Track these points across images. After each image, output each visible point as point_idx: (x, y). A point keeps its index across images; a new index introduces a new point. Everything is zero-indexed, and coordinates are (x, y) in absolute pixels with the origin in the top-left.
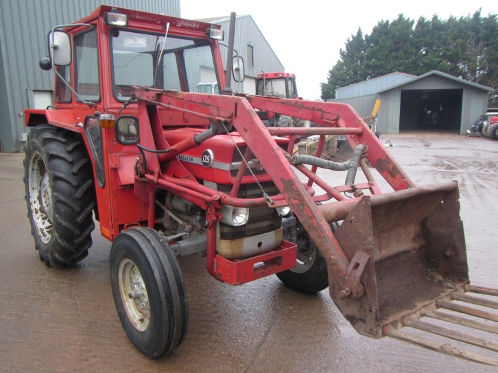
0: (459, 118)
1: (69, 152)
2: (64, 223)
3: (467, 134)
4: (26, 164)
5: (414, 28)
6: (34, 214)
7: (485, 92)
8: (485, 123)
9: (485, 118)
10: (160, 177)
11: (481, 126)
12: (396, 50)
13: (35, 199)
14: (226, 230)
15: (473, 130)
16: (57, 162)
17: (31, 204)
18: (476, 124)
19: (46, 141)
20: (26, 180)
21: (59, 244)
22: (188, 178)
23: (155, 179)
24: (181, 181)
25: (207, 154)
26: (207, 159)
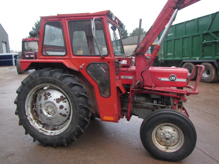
4: (24, 92)
16: (77, 88)
17: (27, 116)
19: (65, 77)
20: (22, 103)
22: (165, 86)
23: (153, 89)
24: (163, 88)
25: (173, 76)
26: (173, 78)
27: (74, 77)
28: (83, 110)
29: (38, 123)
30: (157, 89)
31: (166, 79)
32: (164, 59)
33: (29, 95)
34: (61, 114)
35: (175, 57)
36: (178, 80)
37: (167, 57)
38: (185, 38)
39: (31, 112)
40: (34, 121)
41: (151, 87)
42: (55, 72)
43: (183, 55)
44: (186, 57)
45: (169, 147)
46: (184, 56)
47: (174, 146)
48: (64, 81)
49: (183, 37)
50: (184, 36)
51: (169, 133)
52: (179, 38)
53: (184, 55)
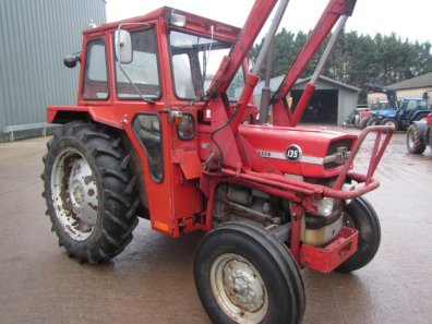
0: (336, 113)
1: (115, 149)
2: (115, 219)
3: (343, 126)
4: (48, 161)
5: (294, 39)
6: (57, 211)
7: (355, 91)
8: (357, 117)
9: (357, 113)
10: (242, 171)
11: (354, 119)
12: (282, 57)
13: (58, 196)
14: (312, 220)
15: (348, 122)
16: (104, 159)
17: (53, 201)
18: (350, 117)
19: (89, 138)
20: (46, 177)
21: (106, 241)
22: (272, 172)
23: (238, 173)
24: (265, 175)
25: (295, 149)
26: (293, 154)
27: (108, 140)
28: (111, 201)
29: (68, 215)
30: (250, 175)
31: (280, 156)
33: (54, 166)
34: (90, 204)
36: (305, 159)
39: (61, 195)
40: (63, 211)
41: (235, 170)
42: (82, 127)
45: (247, 313)
47: (255, 312)
48: (87, 145)
51: (243, 278)
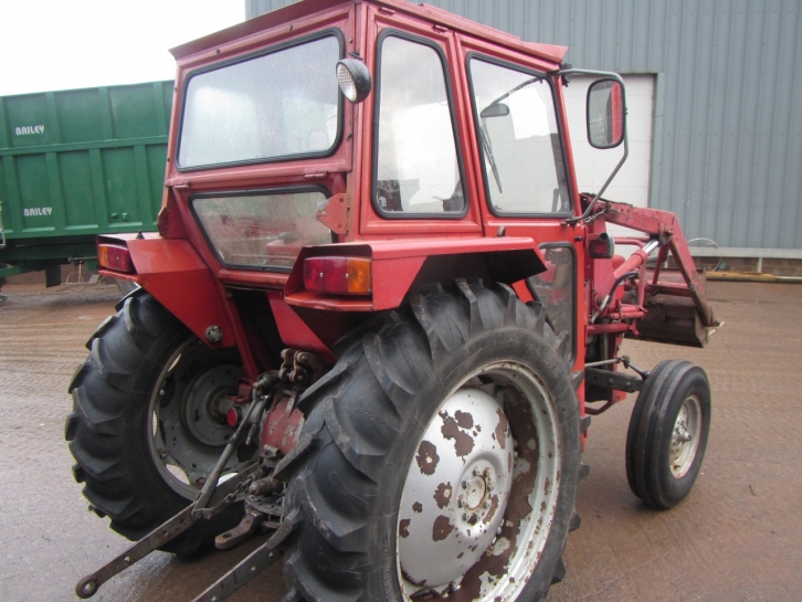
32: (10, 231)
35: (68, 224)
37: (25, 226)
38: (113, 149)
43: (109, 212)
44: (126, 221)
46: (115, 218)
49: (105, 146)
50: (109, 141)
52: (81, 148)
53: (114, 214)
